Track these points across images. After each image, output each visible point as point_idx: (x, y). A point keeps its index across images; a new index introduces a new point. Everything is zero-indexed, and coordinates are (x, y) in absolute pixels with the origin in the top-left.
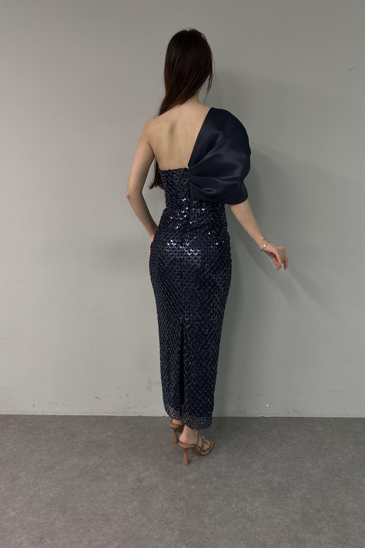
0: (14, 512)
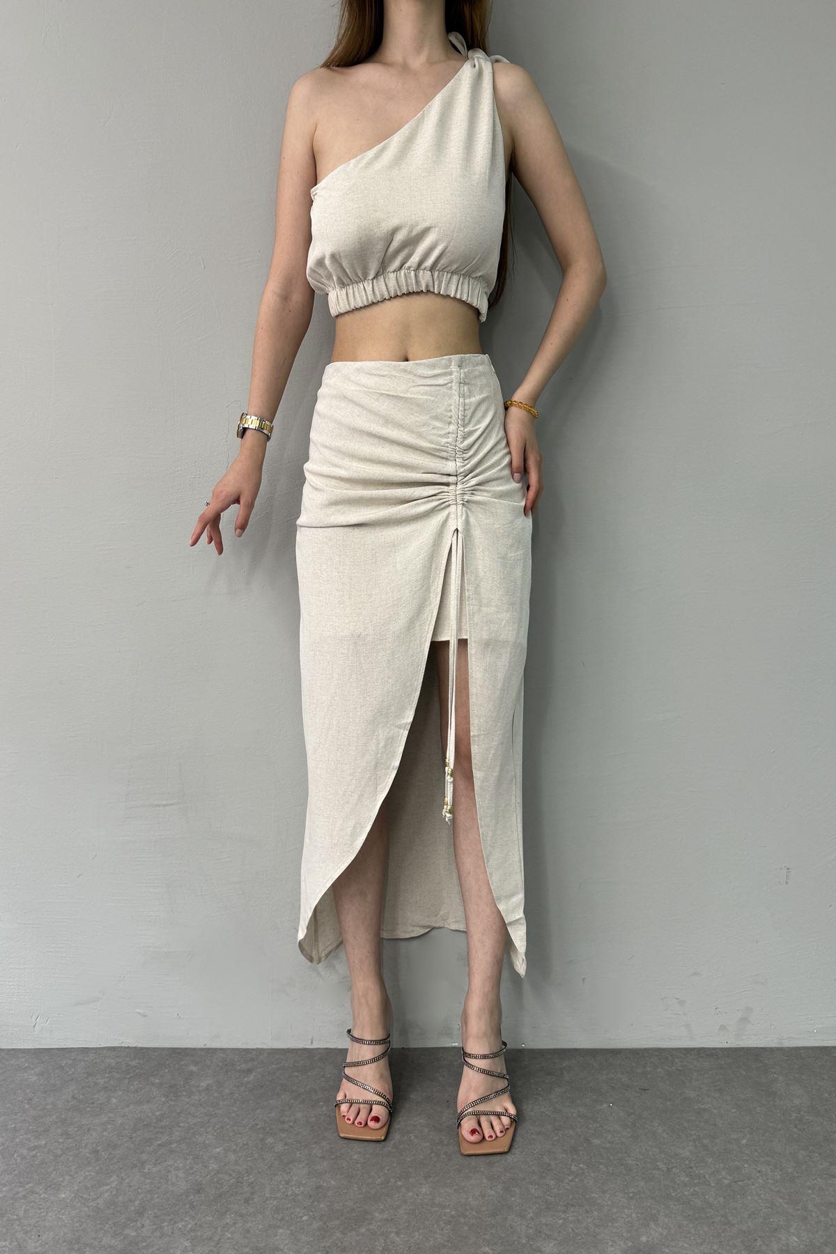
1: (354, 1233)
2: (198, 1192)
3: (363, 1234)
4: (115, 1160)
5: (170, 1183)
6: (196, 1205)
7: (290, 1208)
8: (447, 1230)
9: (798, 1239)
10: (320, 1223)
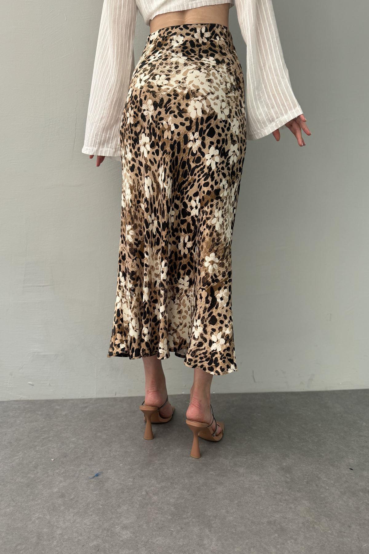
0: (129, 533)
1: (146, 470)
2: (65, 457)
3: (151, 470)
4: (21, 446)
5: (50, 454)
6: (65, 462)
7: (113, 461)
8: (191, 466)
9: (353, 459)
10: (129, 466)
